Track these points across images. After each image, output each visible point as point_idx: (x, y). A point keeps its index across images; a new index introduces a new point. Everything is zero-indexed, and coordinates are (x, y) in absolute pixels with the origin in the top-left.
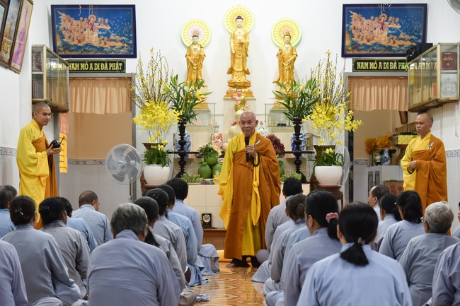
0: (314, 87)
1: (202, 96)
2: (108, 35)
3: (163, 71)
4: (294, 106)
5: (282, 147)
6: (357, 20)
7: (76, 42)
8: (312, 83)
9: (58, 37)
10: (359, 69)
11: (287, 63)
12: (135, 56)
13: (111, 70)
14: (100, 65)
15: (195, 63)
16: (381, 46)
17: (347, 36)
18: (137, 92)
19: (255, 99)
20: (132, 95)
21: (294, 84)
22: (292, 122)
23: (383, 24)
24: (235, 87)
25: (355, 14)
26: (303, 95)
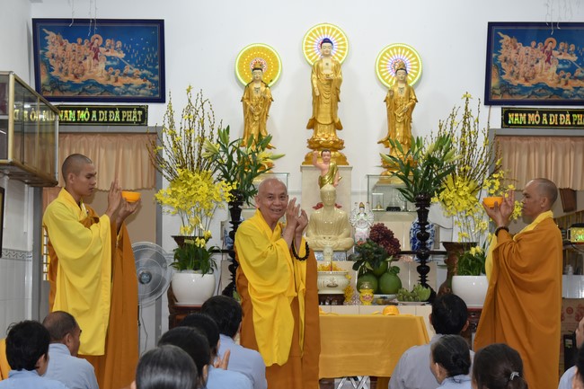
0: (448, 150)
1: (269, 160)
2: (121, 66)
3: (207, 124)
4: (416, 178)
5: (396, 244)
6: (510, 49)
7: (71, 77)
8: (444, 141)
9: (43, 69)
10: (512, 124)
12: (162, 100)
13: (125, 122)
14: (108, 114)
16: (546, 88)
17: (494, 72)
18: (165, 157)
19: (351, 168)
20: (157, 160)
21: (415, 143)
22: (412, 207)
23: (550, 54)
24: (318, 148)
25: (506, 38)
26: (430, 161)
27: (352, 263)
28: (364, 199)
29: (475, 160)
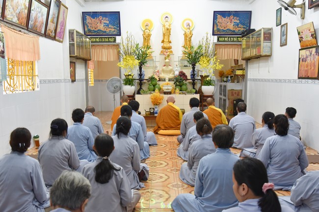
0: (201, 49)
1: (150, 53)
2: (108, 25)
3: (133, 43)
4: (192, 58)
5: (186, 77)
6: (220, 19)
7: (94, 29)
8: (200, 47)
9: (86, 26)
10: (220, 41)
11: (188, 38)
12: (120, 35)
13: (110, 41)
14: (105, 39)
15: (147, 38)
16: (230, 30)
17: (215, 26)
18: (121, 52)
19: (174, 54)
20: (119, 53)
21: (192, 47)
22: (191, 65)
23: (231, 20)
24: (165, 49)
25: (219, 15)
26: (196, 53)
27: (174, 82)
28: (177, 63)
29: (209, 52)
